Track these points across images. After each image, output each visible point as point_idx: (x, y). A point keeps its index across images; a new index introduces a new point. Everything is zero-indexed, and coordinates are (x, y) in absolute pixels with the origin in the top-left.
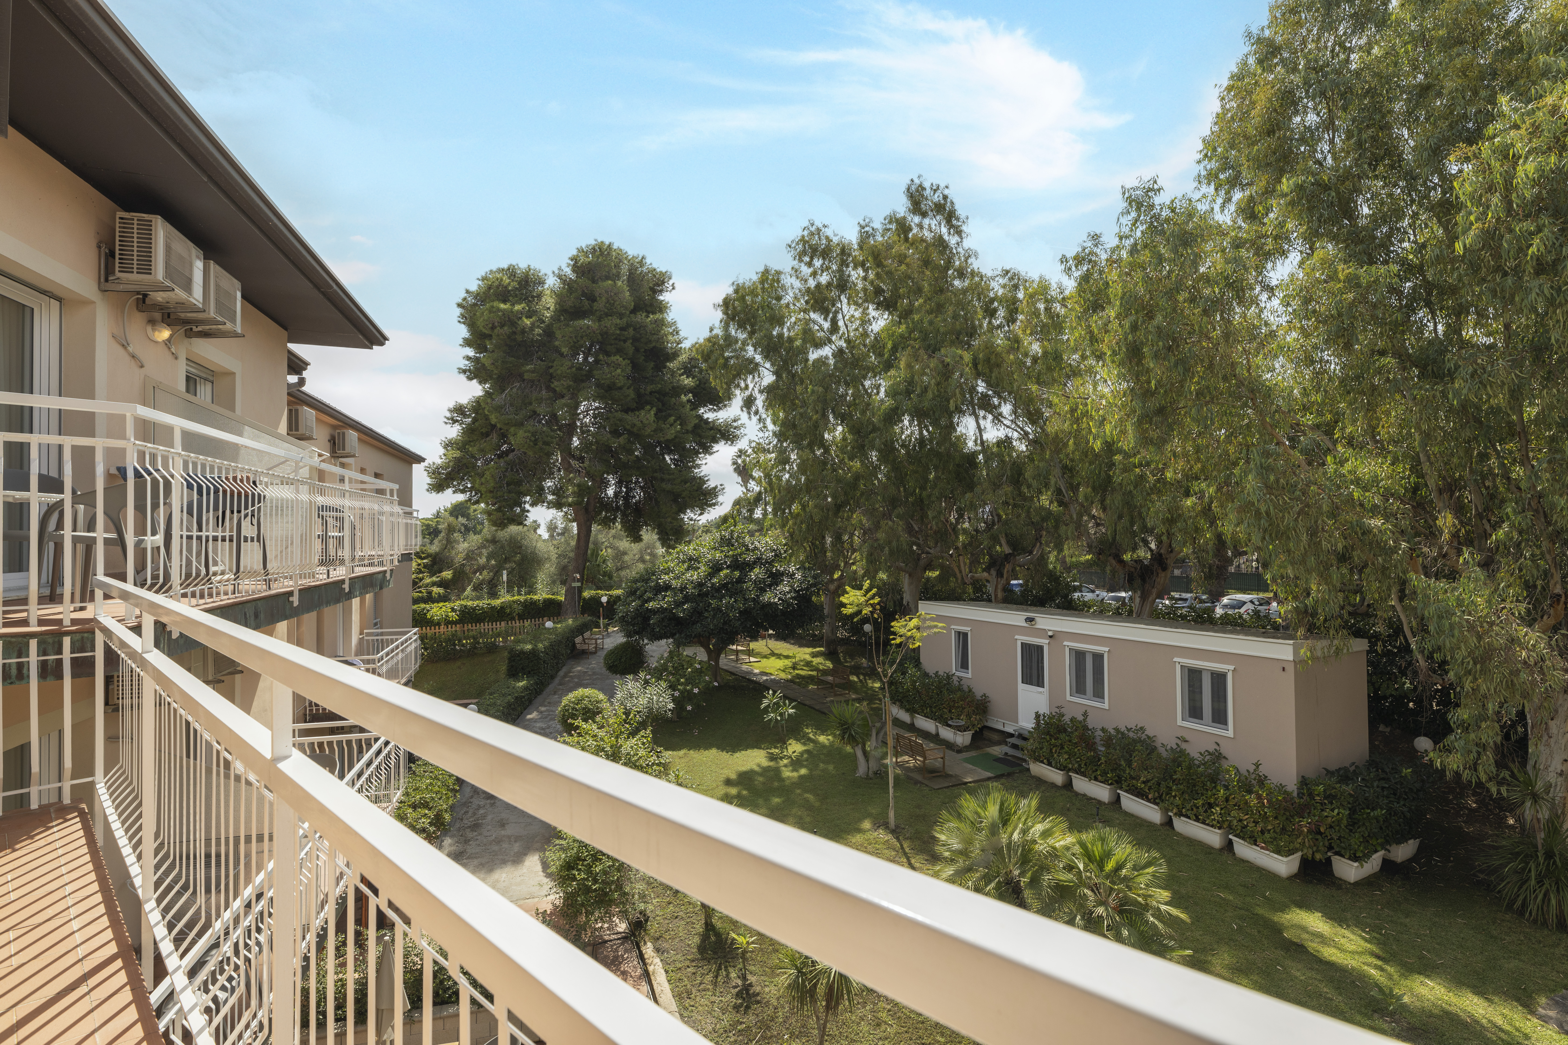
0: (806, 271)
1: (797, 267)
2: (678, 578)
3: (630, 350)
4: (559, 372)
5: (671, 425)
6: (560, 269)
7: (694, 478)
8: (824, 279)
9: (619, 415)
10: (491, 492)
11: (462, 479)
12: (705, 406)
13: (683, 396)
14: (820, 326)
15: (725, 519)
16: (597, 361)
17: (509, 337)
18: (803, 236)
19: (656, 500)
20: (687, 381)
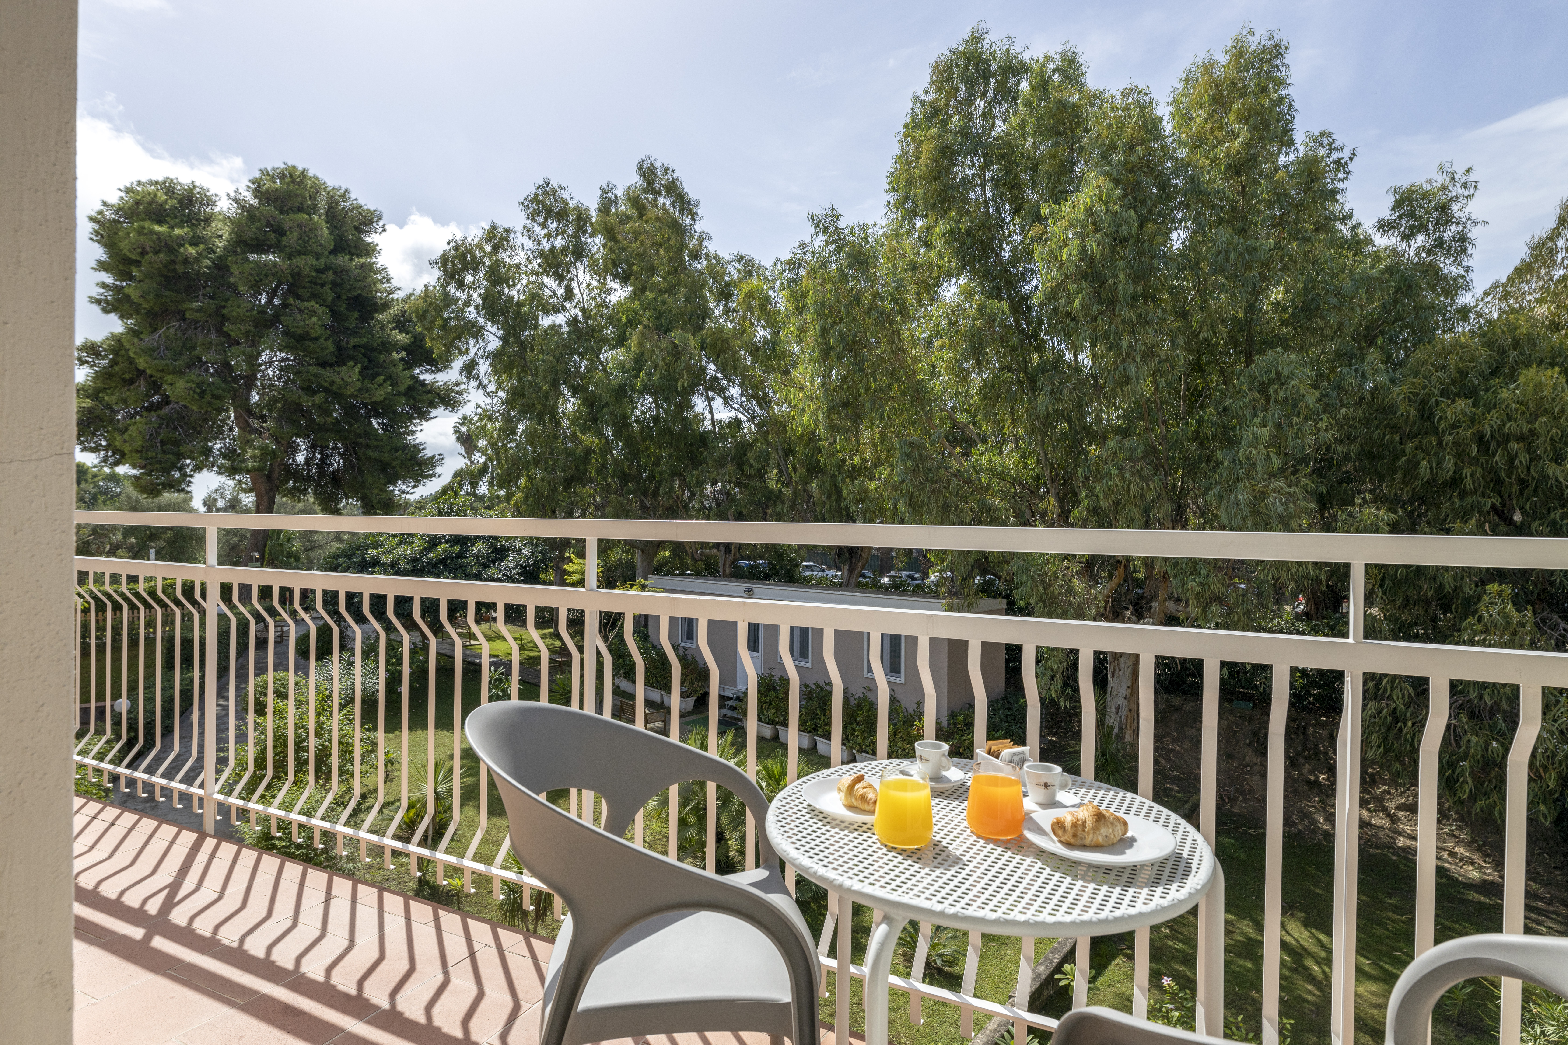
0: (539, 231)
1: (529, 226)
2: (389, 552)
3: (330, 297)
4: (235, 314)
5: (380, 385)
6: (237, 191)
7: (407, 446)
8: (559, 243)
9: (314, 369)
10: (138, 451)
11: (94, 434)
12: (421, 365)
13: (394, 354)
14: (554, 292)
15: (444, 491)
16: (285, 305)
17: (166, 267)
18: (537, 195)
19: (360, 469)
20: (401, 338)
